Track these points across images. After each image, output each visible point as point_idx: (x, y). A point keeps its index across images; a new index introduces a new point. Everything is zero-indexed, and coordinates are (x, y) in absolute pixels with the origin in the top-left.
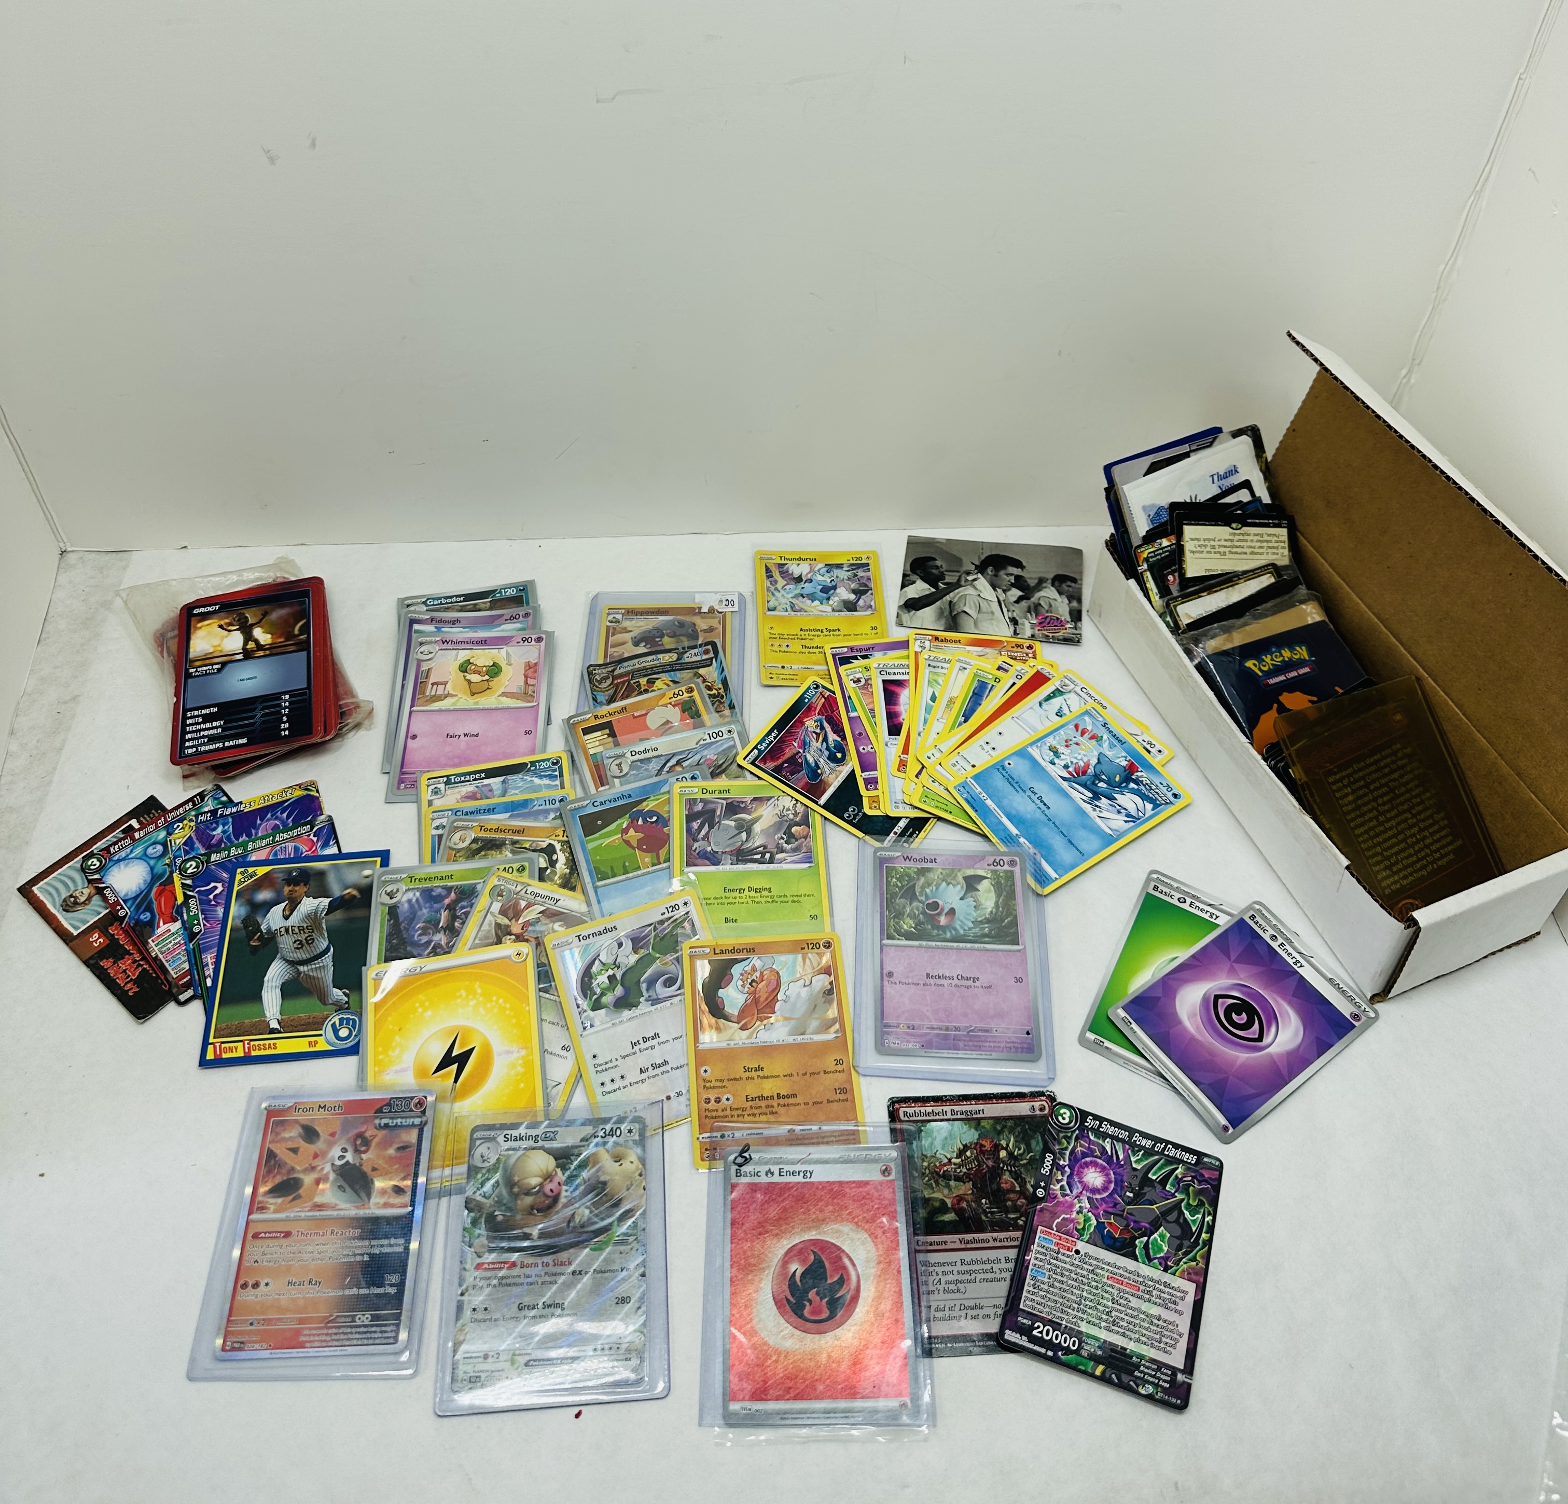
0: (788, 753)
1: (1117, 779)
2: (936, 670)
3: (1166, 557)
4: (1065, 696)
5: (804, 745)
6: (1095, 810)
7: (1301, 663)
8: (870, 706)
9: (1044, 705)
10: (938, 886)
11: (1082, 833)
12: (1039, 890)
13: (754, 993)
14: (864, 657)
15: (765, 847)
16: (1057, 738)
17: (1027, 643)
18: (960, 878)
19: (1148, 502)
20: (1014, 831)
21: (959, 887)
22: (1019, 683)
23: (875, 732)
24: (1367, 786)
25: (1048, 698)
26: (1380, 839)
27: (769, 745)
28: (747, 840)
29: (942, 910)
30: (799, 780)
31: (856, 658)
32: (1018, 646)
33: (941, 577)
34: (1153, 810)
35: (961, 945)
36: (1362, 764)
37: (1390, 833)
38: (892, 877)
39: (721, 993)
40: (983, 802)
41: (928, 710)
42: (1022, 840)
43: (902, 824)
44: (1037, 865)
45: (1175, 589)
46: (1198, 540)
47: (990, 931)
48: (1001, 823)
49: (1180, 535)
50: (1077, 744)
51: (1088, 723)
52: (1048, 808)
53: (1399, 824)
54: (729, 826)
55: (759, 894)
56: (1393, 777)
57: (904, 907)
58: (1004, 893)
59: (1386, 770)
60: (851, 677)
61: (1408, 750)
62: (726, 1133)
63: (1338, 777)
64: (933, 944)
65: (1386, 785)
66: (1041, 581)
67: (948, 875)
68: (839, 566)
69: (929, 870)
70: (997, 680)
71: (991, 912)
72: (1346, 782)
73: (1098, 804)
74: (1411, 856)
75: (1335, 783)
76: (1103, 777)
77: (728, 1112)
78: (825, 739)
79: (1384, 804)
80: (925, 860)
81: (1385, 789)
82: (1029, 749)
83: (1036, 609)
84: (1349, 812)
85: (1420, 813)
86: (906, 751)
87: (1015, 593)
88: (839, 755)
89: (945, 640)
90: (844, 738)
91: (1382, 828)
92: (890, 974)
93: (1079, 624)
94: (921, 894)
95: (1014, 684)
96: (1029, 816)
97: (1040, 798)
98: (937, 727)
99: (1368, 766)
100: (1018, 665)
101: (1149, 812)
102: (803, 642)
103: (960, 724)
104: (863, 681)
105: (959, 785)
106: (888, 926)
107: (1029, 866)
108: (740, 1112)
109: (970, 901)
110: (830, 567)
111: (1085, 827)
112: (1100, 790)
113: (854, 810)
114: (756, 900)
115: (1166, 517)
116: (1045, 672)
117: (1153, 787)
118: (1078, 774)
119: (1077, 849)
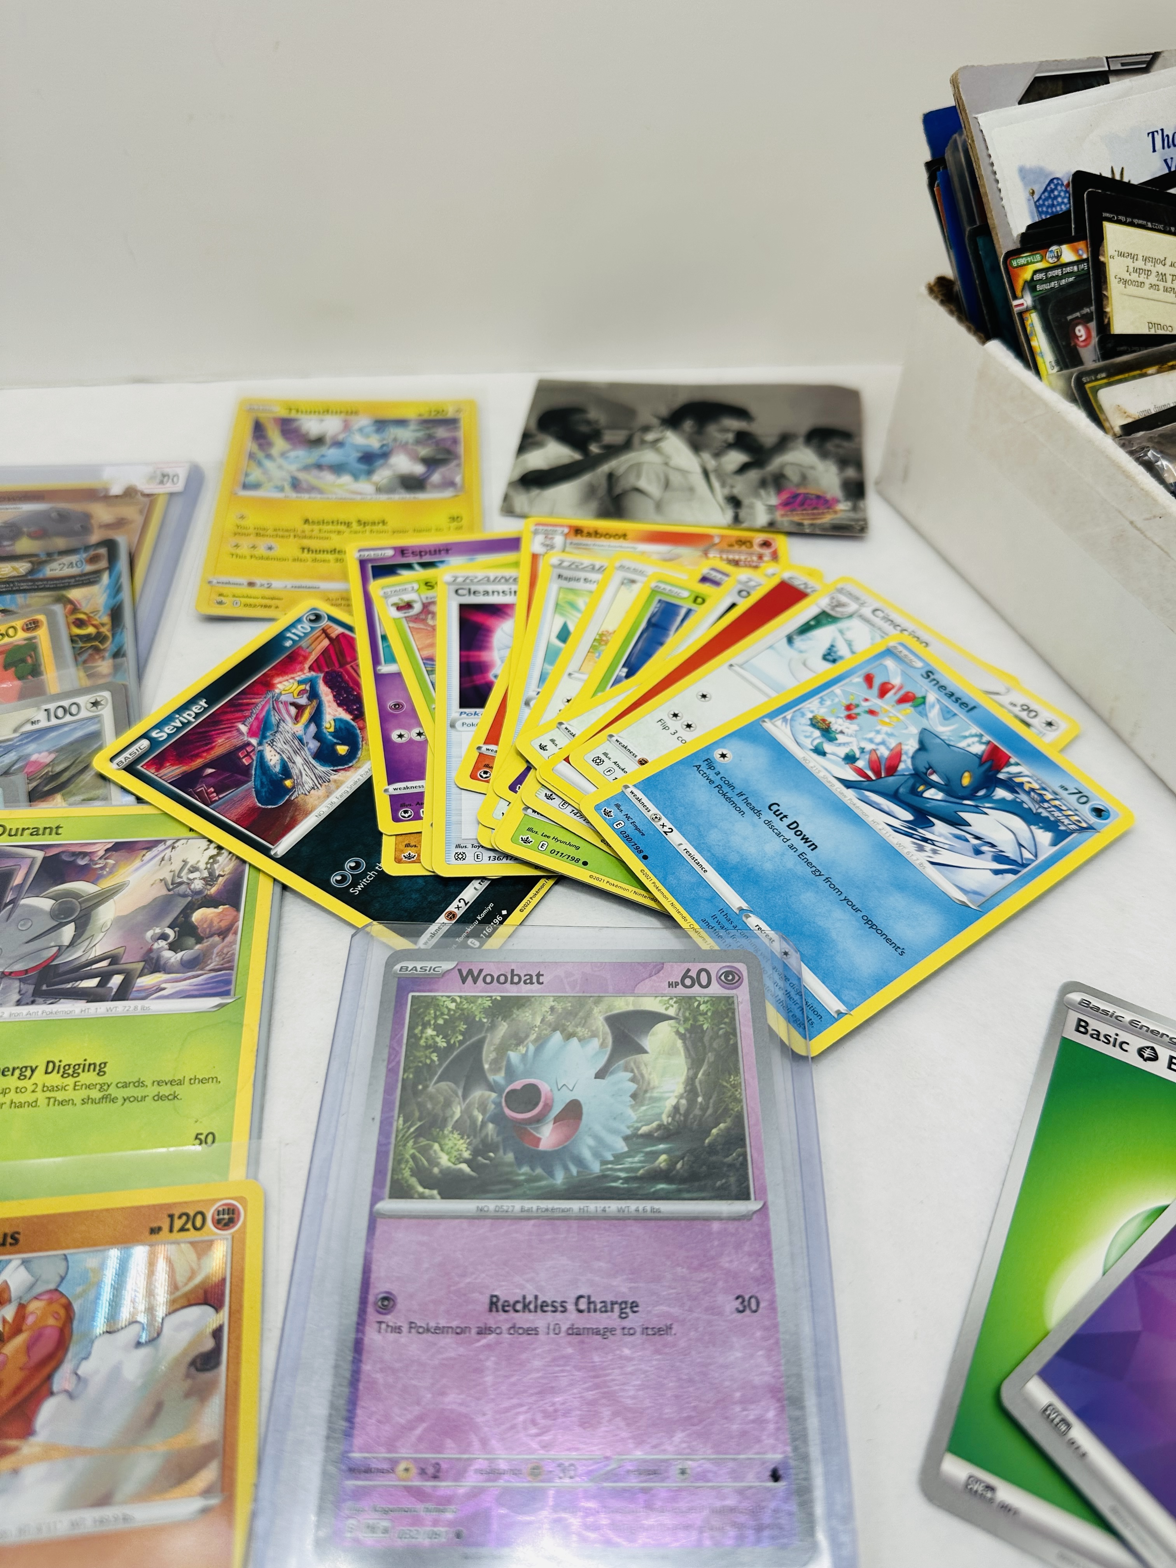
0: (222, 745)
1: (966, 781)
2: (573, 585)
3: (1062, 288)
4: (841, 625)
5: (263, 729)
6: (921, 849)
8: (426, 653)
9: (798, 641)
10: (541, 1043)
11: (898, 904)
12: (798, 1044)
14: (425, 565)
15: (114, 959)
16: (828, 703)
17: (760, 537)
18: (599, 1022)
20: (734, 900)
21: (595, 1043)
22: (744, 605)
23: (429, 700)
25: (805, 629)
27: (179, 729)
28: (72, 944)
29: (548, 1107)
30: (233, 802)
31: (409, 566)
32: (742, 542)
33: (596, 435)
34: (1054, 843)
35: (593, 1206)
38: (425, 1025)
40: (662, 839)
41: (551, 656)
42: (753, 921)
43: (470, 894)
44: (790, 979)
45: (1089, 356)
46: (1134, 257)
47: (672, 1164)
48: (703, 884)
49: (1097, 242)
50: (872, 712)
51: (894, 675)
52: (814, 847)
54: (36, 911)
55: (70, 1081)
57: (448, 1104)
58: (710, 1057)
60: (395, 599)
64: (516, 1206)
66: (784, 441)
67: (570, 1014)
68: (401, 423)
69: (520, 1002)
70: (697, 599)
71: (676, 1108)
73: (928, 835)
76: (934, 778)
78: (317, 718)
80: (512, 978)
82: (768, 725)
83: (778, 481)
86: (493, 736)
87: (736, 458)
88: (342, 750)
89: (596, 534)
90: (359, 714)
92: (387, 1302)
93: (861, 504)
94: (496, 1065)
95: (733, 605)
96: (768, 866)
97: (794, 826)
98: (569, 688)
100: (742, 574)
101: (1045, 847)
102: (306, 542)
103: (617, 681)
104: (417, 607)
105: (607, 802)
106: (399, 1160)
107: (772, 985)
109: (621, 1079)
110: (381, 424)
111: (901, 888)
112: (930, 805)
113: (358, 865)
114: (60, 1096)
115: (1063, 204)
116: (798, 583)
117: (1048, 796)
118: (878, 773)
119: (888, 940)
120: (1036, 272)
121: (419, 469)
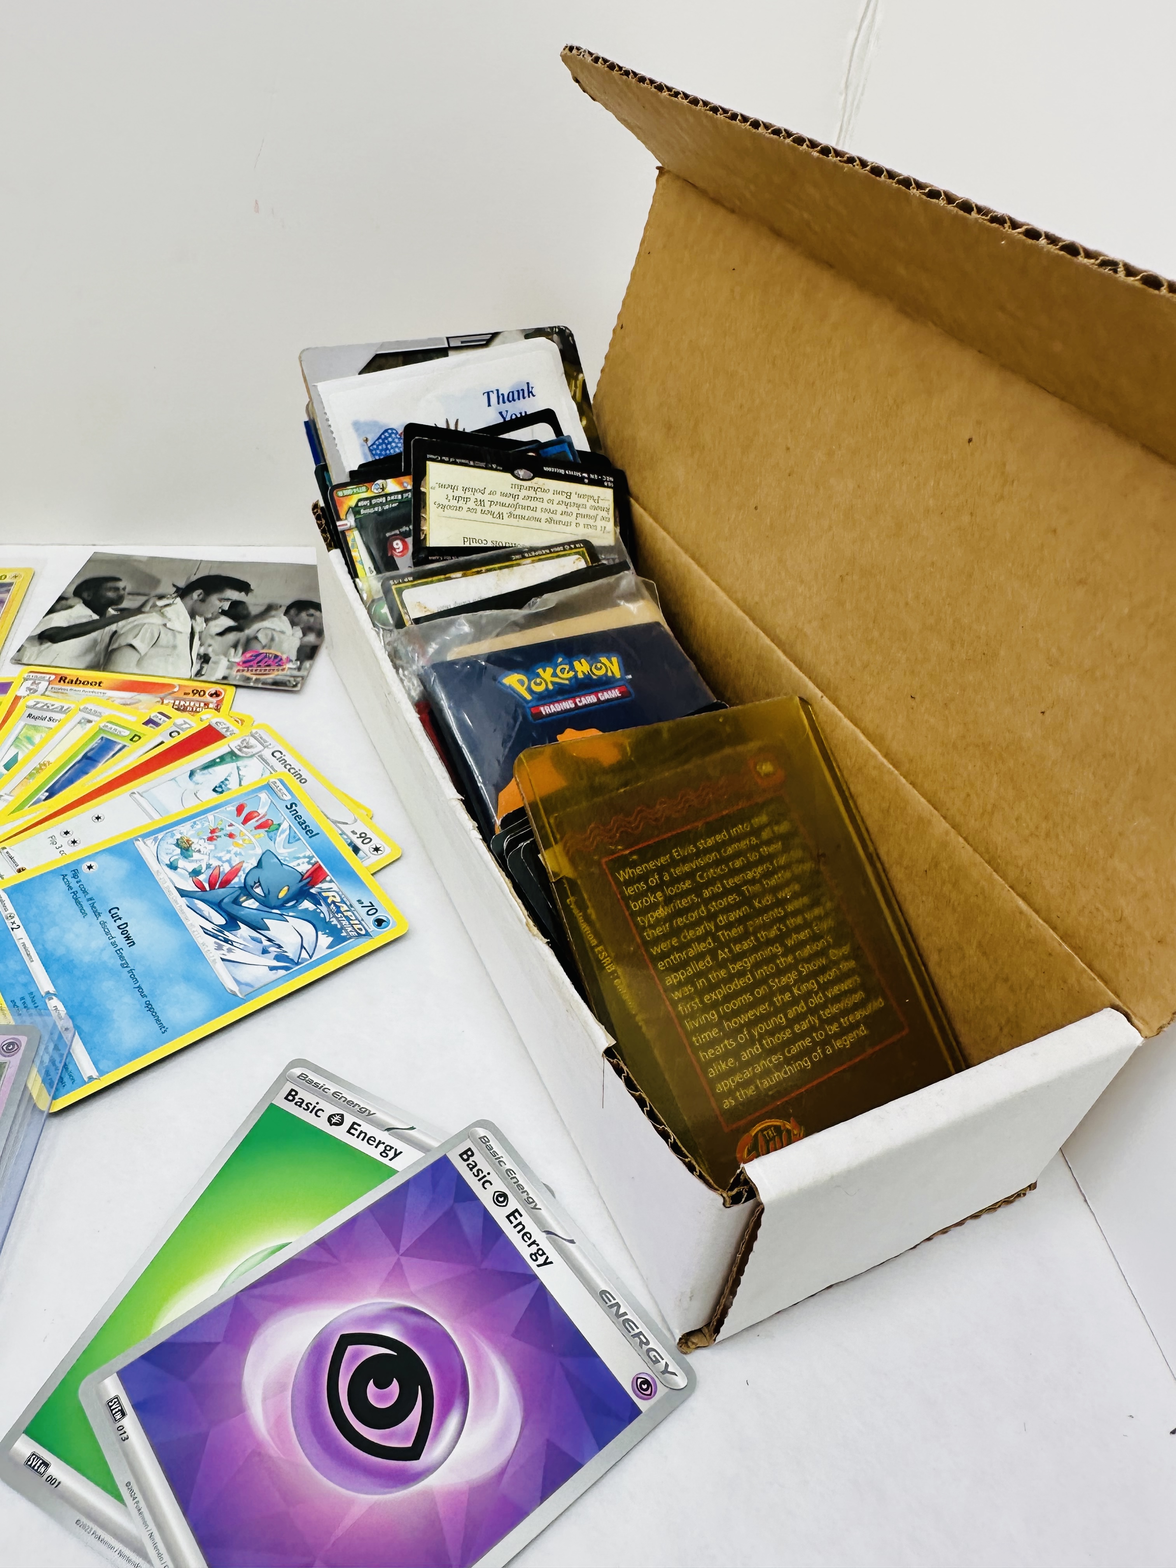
1: (282, 894)
2: (39, 723)
3: (393, 509)
4: (239, 763)
6: (219, 948)
7: (606, 683)
9: (199, 775)
11: (181, 990)
12: (45, 1103)
16: (198, 827)
17: (213, 688)
19: (363, 418)
20: (45, 986)
22: (171, 743)
24: (697, 890)
25: (210, 765)
26: (717, 995)
32: (196, 692)
34: (329, 947)
36: (692, 849)
37: (739, 983)
44: (61, 1047)
45: (405, 563)
46: (453, 488)
48: (26, 971)
49: (419, 476)
50: (231, 836)
51: (263, 806)
52: (132, 944)
53: (757, 965)
56: (750, 875)
59: (738, 863)
61: (783, 828)
63: (638, 870)
65: (737, 889)
70: (135, 738)
72: (654, 880)
73: (231, 937)
74: (779, 1029)
75: (629, 883)
76: (258, 890)
79: (729, 926)
81: (731, 899)
82: (139, 844)
84: (657, 941)
85: (801, 944)
89: (78, 682)
91: (722, 973)
95: (161, 743)
96: (86, 959)
97: (123, 929)
99: (699, 854)
100: (179, 718)
101: (323, 949)
103: (36, 802)
107: (45, 1053)
111: (188, 978)
112: (242, 913)
115: (397, 447)
116: (220, 729)
117: (344, 908)
118: (212, 887)
119: (158, 1020)
120: (360, 500)
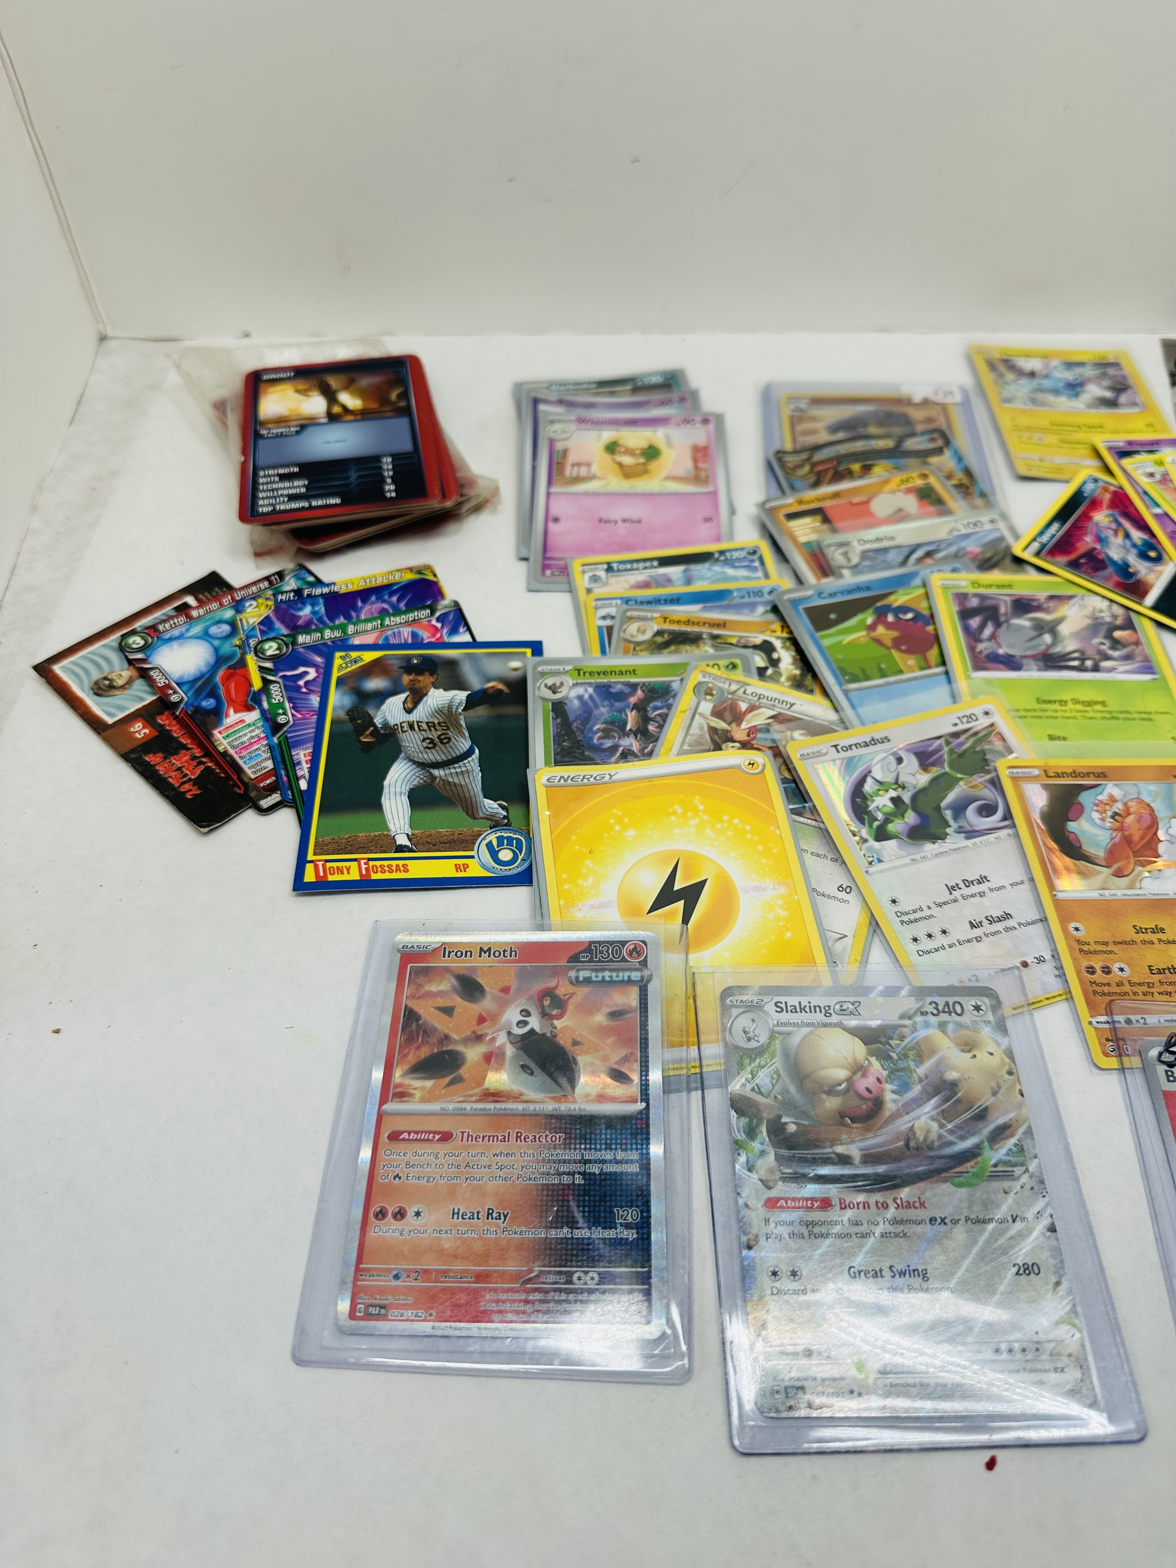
0: (1081, 547)
13: (1121, 829)
14: (1150, 452)
15: (1082, 652)
27: (1052, 537)
28: (1053, 644)
30: (1106, 577)
31: (1137, 453)
39: (1072, 826)
54: (1021, 628)
55: (1089, 708)
60: (1140, 471)
62: (1133, 1018)
68: (1081, 364)
77: (1127, 988)
90: (1153, 535)
104: (1159, 476)
108: (1145, 989)
110: (1070, 365)
114: (1087, 715)
121: (1108, 394)
